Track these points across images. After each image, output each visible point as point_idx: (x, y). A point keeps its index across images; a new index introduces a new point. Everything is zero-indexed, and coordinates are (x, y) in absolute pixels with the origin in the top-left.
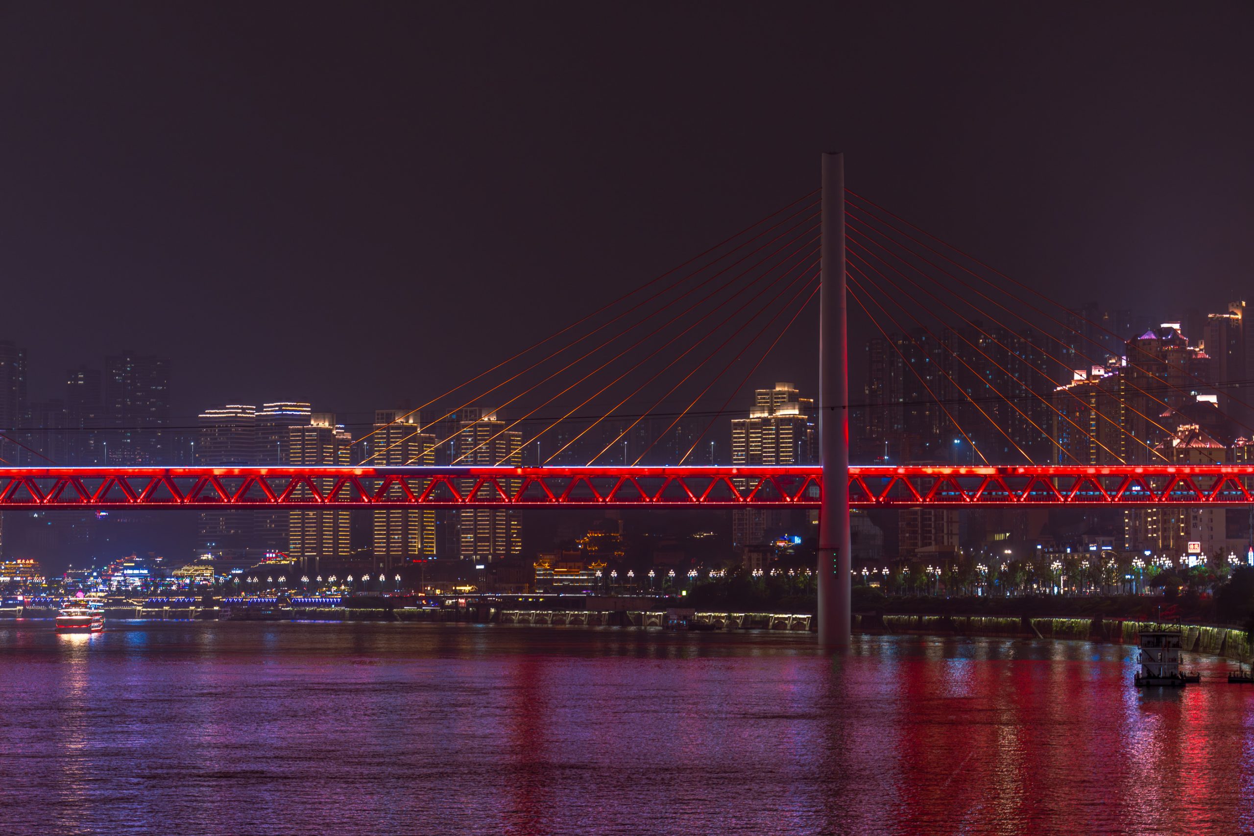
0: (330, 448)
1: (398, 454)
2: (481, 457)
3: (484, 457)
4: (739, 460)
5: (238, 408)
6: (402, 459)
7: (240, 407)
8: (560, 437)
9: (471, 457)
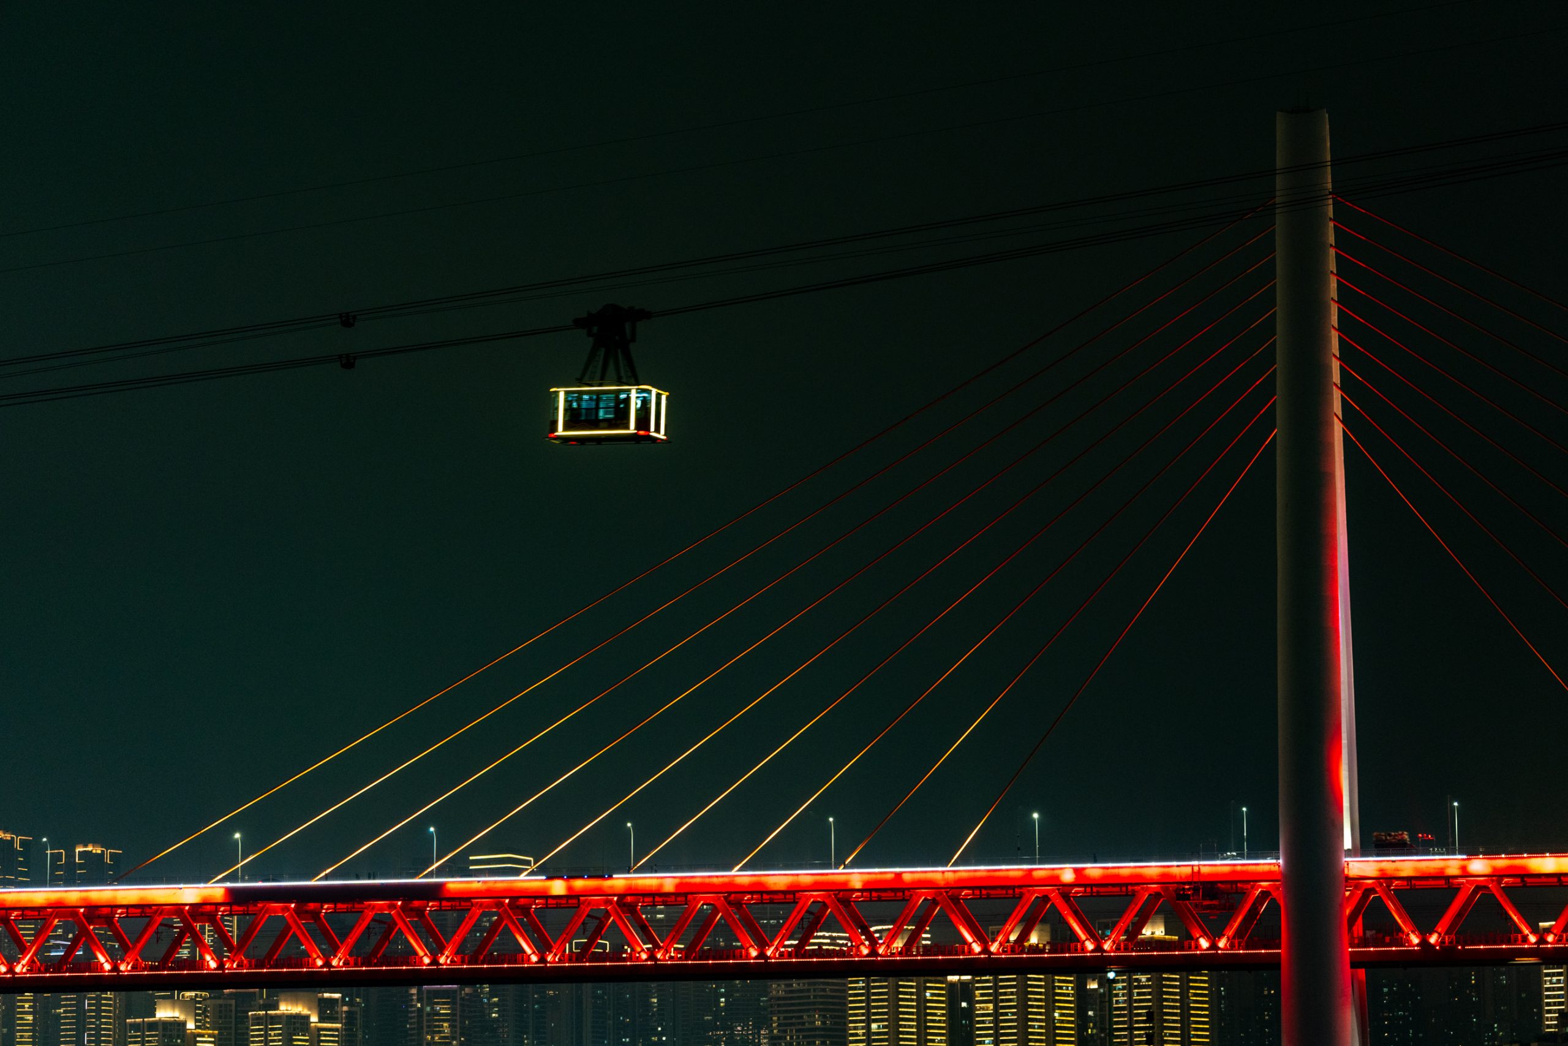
0: (911, 987)
1: (1012, 993)
2: (1139, 994)
3: (1144, 994)
4: (1553, 989)
5: (824, 937)
6: (1017, 1002)
7: (827, 934)
8: (1385, 990)
9: (1123, 995)
